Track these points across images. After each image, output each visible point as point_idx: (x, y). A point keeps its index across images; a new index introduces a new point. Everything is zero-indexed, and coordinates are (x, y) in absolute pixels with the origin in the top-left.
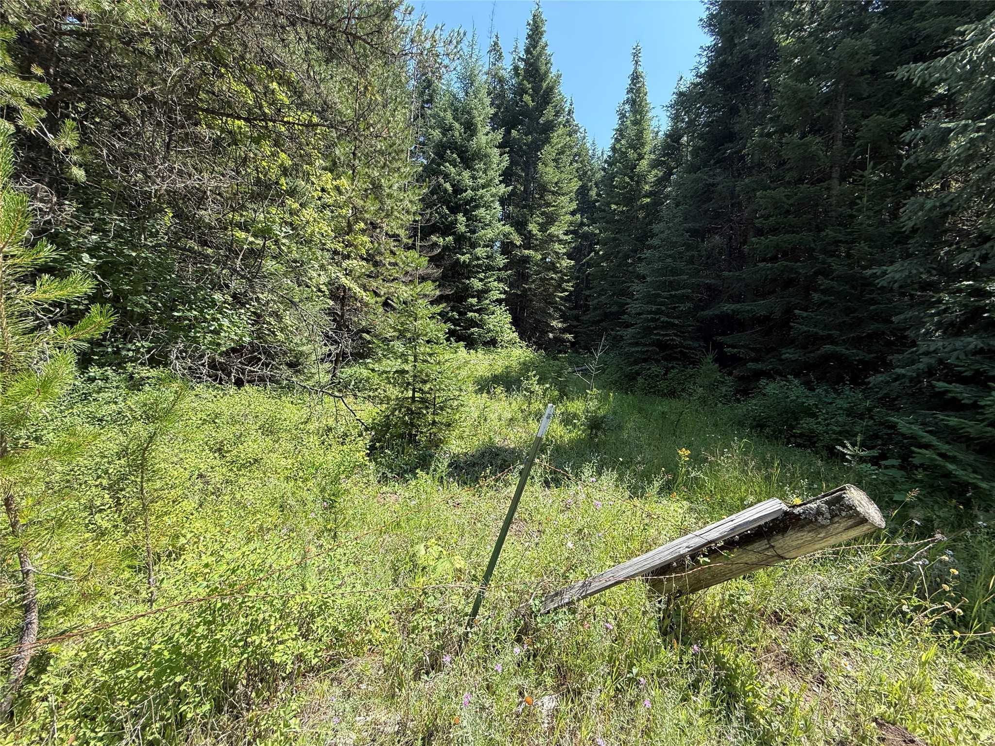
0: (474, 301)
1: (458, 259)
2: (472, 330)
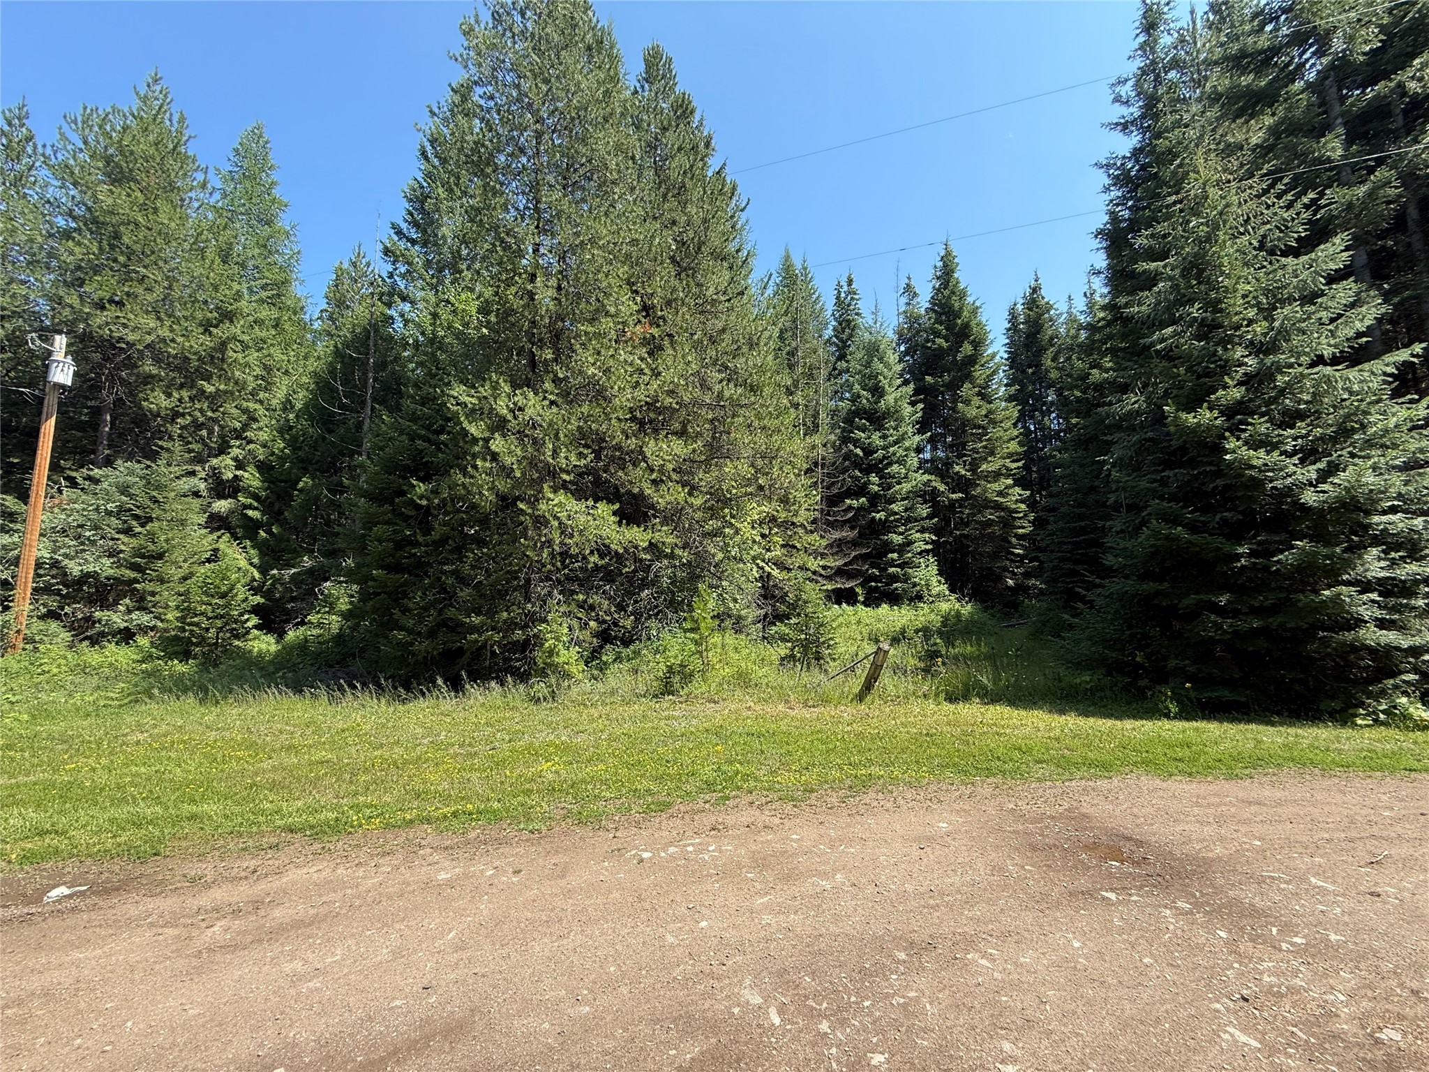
0: (895, 555)
1: (874, 517)
2: (895, 585)
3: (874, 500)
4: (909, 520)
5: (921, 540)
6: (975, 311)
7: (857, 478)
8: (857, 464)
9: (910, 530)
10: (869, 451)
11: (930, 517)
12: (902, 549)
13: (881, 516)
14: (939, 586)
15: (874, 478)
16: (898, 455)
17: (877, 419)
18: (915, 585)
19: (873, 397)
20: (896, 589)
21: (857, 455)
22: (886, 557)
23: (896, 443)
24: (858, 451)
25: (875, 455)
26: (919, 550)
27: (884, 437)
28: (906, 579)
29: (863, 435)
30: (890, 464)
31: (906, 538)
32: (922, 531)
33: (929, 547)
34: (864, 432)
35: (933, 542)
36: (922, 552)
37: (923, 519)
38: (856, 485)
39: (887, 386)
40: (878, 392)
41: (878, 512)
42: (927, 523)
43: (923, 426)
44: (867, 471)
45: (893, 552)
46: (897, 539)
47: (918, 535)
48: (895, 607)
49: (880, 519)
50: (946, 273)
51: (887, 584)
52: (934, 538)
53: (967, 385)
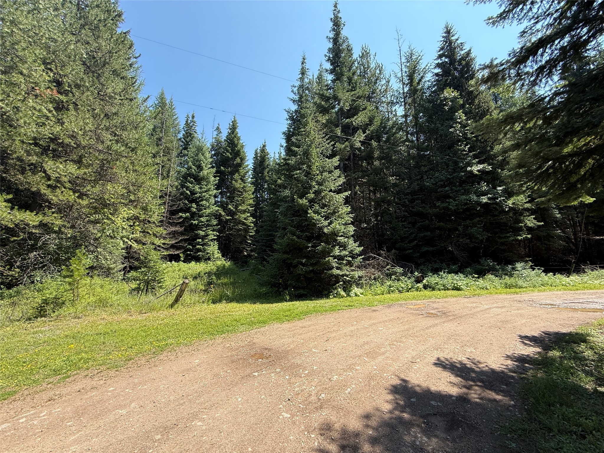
1: (192, 223)
2: (199, 253)
3: (193, 215)
4: (208, 225)
5: (212, 235)
6: (242, 146)
7: (186, 204)
8: (187, 198)
9: (208, 230)
10: (193, 193)
11: (217, 225)
12: (203, 238)
13: (196, 222)
14: (217, 254)
15: (194, 205)
16: (206, 197)
17: (198, 180)
18: (208, 253)
19: (197, 169)
20: (199, 255)
21: (187, 194)
22: (196, 241)
23: (206, 191)
24: (188, 192)
25: (196, 195)
26: (211, 238)
27: (201, 188)
28: (205, 250)
29: (191, 185)
30: (202, 200)
31: (206, 233)
32: (213, 231)
33: (215, 237)
34: (191, 184)
35: (217, 236)
36: (212, 239)
37: (214, 226)
38: (185, 207)
39: (204, 167)
40: (200, 168)
41: (194, 220)
42: (216, 228)
43: (218, 187)
44: (191, 202)
45: (199, 239)
46: (202, 233)
47: (211, 232)
48: (198, 263)
49: (195, 224)
50: (233, 128)
51: (195, 253)
52: (218, 234)
53: (237, 174)
